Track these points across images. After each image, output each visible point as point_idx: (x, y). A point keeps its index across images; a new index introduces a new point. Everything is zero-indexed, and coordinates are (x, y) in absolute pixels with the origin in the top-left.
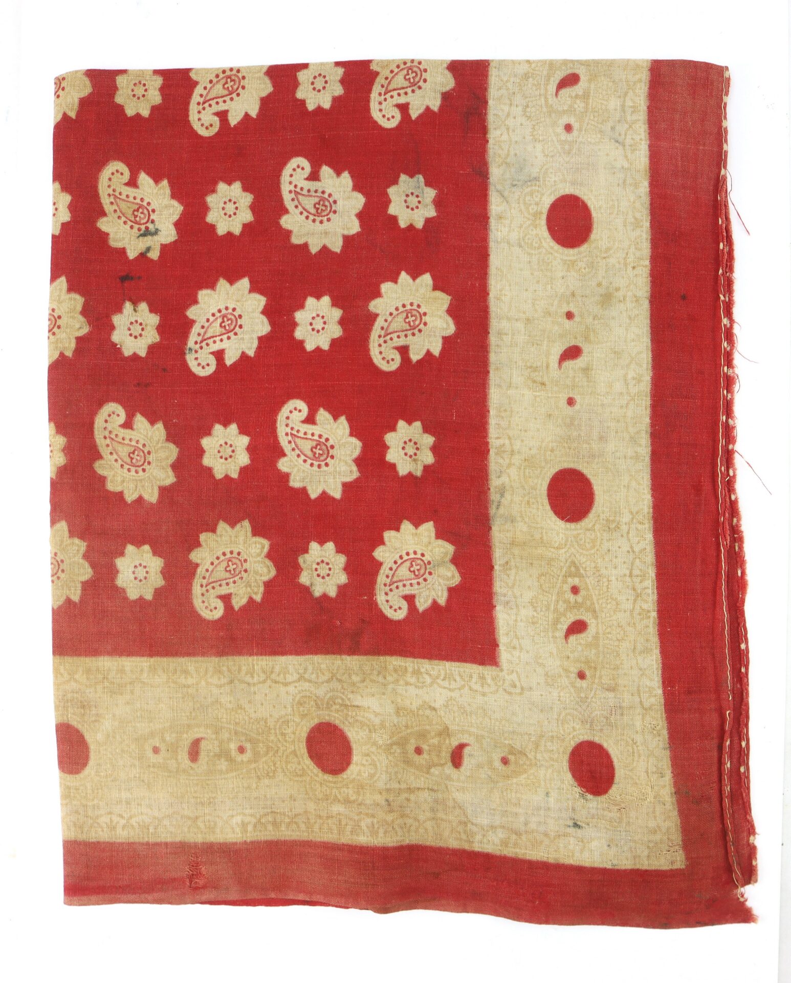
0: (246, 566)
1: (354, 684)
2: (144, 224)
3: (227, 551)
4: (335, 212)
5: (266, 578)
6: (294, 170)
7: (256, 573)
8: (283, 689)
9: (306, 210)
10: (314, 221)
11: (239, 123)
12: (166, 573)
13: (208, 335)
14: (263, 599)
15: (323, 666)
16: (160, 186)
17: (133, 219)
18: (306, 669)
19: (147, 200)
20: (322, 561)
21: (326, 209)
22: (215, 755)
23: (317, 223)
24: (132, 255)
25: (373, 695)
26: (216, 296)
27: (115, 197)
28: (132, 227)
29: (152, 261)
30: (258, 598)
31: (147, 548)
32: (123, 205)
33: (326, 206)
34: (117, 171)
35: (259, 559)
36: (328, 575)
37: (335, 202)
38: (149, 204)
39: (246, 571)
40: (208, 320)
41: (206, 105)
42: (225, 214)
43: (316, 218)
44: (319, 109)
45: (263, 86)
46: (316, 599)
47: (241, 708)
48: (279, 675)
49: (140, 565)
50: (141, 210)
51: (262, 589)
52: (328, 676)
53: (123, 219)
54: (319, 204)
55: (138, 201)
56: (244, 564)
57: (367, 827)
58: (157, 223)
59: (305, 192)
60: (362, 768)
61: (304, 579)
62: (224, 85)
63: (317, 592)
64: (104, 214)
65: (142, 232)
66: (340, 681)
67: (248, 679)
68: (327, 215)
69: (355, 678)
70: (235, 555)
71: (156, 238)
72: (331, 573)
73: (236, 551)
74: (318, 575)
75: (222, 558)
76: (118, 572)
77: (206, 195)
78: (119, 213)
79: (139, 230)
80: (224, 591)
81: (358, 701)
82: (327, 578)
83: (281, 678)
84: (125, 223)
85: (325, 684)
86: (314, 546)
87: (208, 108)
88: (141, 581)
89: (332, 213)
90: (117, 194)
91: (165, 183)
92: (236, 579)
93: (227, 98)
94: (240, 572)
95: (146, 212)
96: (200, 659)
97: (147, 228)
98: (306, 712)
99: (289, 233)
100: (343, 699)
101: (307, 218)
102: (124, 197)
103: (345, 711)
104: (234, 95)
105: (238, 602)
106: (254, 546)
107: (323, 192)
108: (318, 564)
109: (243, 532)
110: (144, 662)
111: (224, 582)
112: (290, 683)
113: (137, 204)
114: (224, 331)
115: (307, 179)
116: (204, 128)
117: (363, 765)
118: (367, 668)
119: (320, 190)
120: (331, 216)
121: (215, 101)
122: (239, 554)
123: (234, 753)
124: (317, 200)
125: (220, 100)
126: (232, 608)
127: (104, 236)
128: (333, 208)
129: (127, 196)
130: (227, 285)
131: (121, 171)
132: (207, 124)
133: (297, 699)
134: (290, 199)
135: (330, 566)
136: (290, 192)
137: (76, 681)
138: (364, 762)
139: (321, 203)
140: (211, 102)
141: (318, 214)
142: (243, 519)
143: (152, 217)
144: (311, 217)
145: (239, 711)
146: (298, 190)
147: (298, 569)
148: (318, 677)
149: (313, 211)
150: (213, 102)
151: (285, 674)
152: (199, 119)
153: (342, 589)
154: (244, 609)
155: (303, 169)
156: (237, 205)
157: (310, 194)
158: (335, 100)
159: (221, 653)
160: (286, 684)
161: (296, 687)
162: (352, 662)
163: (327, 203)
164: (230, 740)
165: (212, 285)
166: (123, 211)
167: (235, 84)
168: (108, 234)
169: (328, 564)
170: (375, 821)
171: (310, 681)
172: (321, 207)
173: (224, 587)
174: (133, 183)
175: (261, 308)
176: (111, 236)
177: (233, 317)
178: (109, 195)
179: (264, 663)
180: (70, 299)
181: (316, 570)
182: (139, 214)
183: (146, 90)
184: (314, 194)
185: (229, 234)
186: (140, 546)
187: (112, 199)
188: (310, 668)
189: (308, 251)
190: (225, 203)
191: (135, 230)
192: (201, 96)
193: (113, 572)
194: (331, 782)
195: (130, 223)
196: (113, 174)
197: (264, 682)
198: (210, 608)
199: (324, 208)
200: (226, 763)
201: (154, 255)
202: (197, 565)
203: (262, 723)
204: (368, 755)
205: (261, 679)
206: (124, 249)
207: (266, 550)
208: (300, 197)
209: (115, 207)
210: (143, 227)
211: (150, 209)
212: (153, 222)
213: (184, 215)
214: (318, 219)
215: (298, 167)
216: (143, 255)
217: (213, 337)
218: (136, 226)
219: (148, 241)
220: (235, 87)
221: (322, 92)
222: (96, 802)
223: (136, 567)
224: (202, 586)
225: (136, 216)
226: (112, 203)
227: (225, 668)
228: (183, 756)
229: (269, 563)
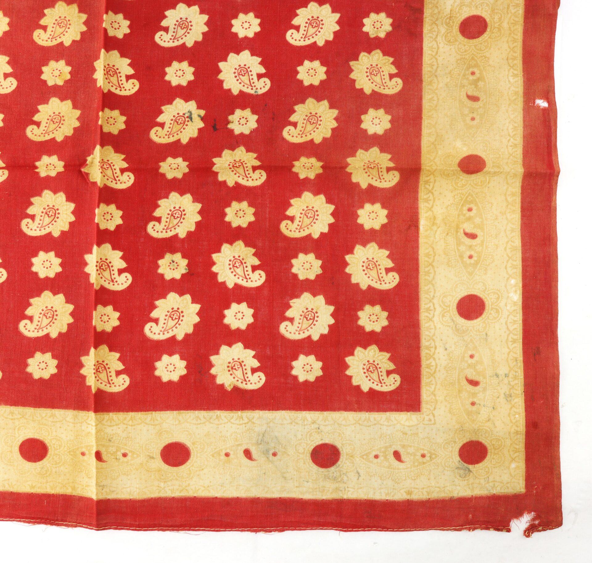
0: (374, 65)
1: (439, 12)
2: (185, 119)
3: (366, 74)
4: (187, 19)
5: (381, 54)
6: (162, 40)
7: (378, 59)
8: (441, 50)
9: (184, 34)
10: (190, 29)
11: (133, 69)
12: (377, 108)
13: (248, 83)
14: (392, 57)
15: (429, 28)
16: (164, 111)
17: (182, 125)
18: (430, 37)
19: (172, 117)
20: (373, 25)
21: (185, 23)
22: (476, 87)
23: (192, 28)
24: (201, 125)
25: (445, 3)
26: (227, 79)
27: (169, 134)
28: (187, 125)
29: (205, 114)
30: (391, 60)
31: (363, 117)
32: (174, 130)
33: (183, 23)
34: (156, 133)
35: (371, 58)
36: (381, 22)
37: (181, 19)
38: (174, 116)
39: (377, 65)
40: (240, 83)
41: (122, 86)
42: (183, 76)
43: (189, 28)
44: (130, 27)
45: (114, 55)
46: (393, 29)
47: (451, 72)
48: (433, 51)
49: (372, 121)
50: (178, 121)
51: (387, 57)
52: (434, 26)
53: (182, 130)
54: (182, 27)
55: (172, 122)
56: (373, 66)
57: (514, 9)
58: (184, 112)
59: (174, 34)
60: (484, 10)
61: (382, 35)
62: (111, 76)
63: (390, 29)
64: (179, 140)
65: (189, 120)
66: (437, 20)
67: (435, 67)
68: (188, 23)
69: (436, 11)
70: (368, 71)
71: (193, 112)
72: (379, 21)
73: (366, 70)
74: (381, 27)
75: (369, 77)
76: (375, 133)
77: (171, 86)
78: (179, 132)
79: (188, 121)
80: (387, 77)
81: (448, 10)
82: (382, 23)
83: (435, 50)
84: (184, 129)
85: (439, 27)
86: (365, 29)
87: (124, 85)
88: (381, 121)
89: (187, 20)
90: (168, 133)
91: (163, 108)
92: (381, 70)
93: (119, 75)
94: (378, 68)
95: (178, 118)
96: (423, 93)
97: (187, 117)
98: (453, 38)
99: (196, 42)
100: (447, 18)
101: (188, 33)
102: (170, 130)
103: (453, 18)
104: (118, 71)
105: (394, 70)
106: (363, 60)
107: (175, 25)
108: (374, 27)
109: (356, 66)
110: (426, 122)
111: (383, 77)
112: (438, 45)
113: (174, 123)
114: (247, 74)
115: (167, 33)
116: (135, 88)
117: (482, 9)
118: (430, 6)
119: (174, 26)
120: (188, 21)
121: (120, 82)
122: (367, 68)
123: (474, 77)
124: (179, 28)
125: (120, 79)
126: (397, 73)
127: (191, 140)
128: (185, 19)
129: (170, 128)
130: (222, 74)
131: (155, 132)
132: (132, 86)
133: (446, 43)
134: (177, 42)
135: (376, 21)
136: (173, 42)
137: (434, 159)
138: (480, 9)
139: (181, 26)
140: (120, 84)
141: (187, 27)
142: (349, 64)
143: (182, 115)
144: (188, 31)
145: (452, 73)
146: (173, 38)
147: (377, 38)
148: (435, 31)
149: (185, 30)
150: (120, 83)
151: (433, 48)
152: (129, 90)
153: (388, 16)
154: (397, 67)
155: (161, 35)
156: (178, 70)
157: (175, 31)
158: (125, 18)
159: (421, 81)
160: (438, 48)
161: (440, 43)
162: (427, 12)
163: (181, 23)
164: (467, 79)
165: (222, 82)
166: (178, 130)
167: (111, 70)
168: (190, 138)
169: (375, 22)
170: (511, 4)
171: (437, 36)
172: (183, 26)
173: (385, 77)
174: (162, 125)
175: (235, 55)
176: (191, 136)
177: (240, 69)
178: (169, 137)
179: (426, 58)
180: (225, 156)
181: (378, 28)
182: (180, 121)
183: (111, 118)
184: (176, 29)
185: (194, 74)
186: (362, 120)
187: (171, 136)
188: (430, 35)
189: (207, 32)
190: (177, 76)
191: (188, 123)
192: (116, 89)
193: (375, 136)
194: (491, 27)
195: (185, 126)
196: (157, 136)
197: (437, 59)
198: (396, 85)
199: (184, 24)
200: (480, 82)
201: (202, 113)
202: (373, 90)
203: (459, 62)
204: (477, 7)
205: (435, 61)
206: (198, 129)
207: (366, 54)
208: (177, 37)
209: (175, 135)
210: (187, 119)
211: (177, 116)
212: (184, 114)
213: (181, 97)
214: (190, 27)
215: (160, 38)
216: (203, 119)
217: (250, 80)
218: (186, 123)
219: (195, 116)
220: (113, 70)
221: (120, 24)
222: (500, 153)
223: (373, 124)
224: (384, 89)
225: (181, 123)
226: (173, 136)
227: (429, 79)
228: (476, 105)
229: (373, 53)
